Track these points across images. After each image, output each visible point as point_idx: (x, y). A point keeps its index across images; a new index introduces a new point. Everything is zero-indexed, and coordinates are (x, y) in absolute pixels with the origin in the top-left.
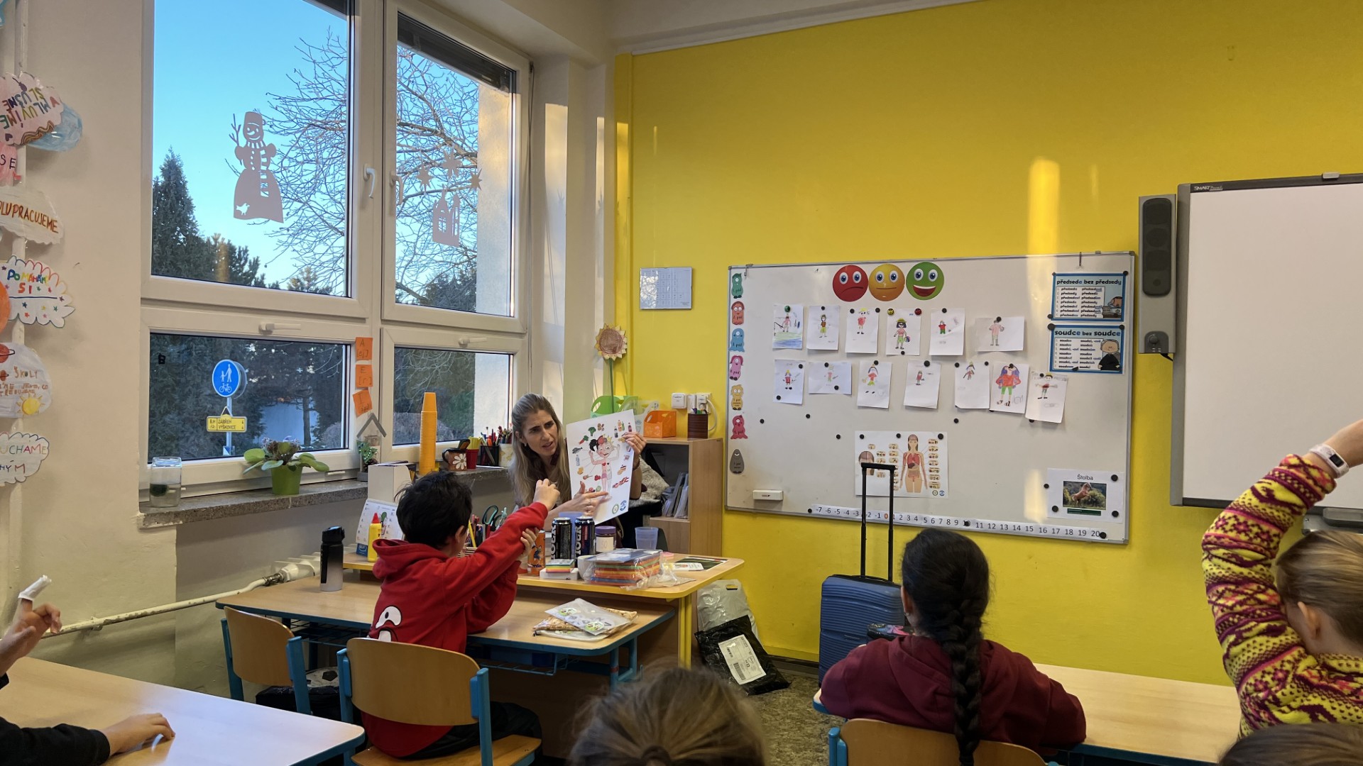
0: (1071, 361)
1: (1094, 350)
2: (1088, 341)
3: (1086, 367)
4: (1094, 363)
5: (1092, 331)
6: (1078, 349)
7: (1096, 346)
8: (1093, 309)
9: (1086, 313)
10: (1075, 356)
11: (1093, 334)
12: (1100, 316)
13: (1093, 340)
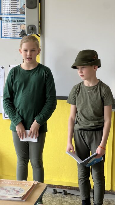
0: (9, 33)
1: (17, 28)
2: (15, 24)
3: (15, 36)
4: (17, 34)
5: (16, 20)
6: (11, 28)
7: (18, 26)
8: (16, 10)
9: (13, 12)
10: (10, 31)
11: (17, 21)
12: (19, 13)
13: (17, 24)
